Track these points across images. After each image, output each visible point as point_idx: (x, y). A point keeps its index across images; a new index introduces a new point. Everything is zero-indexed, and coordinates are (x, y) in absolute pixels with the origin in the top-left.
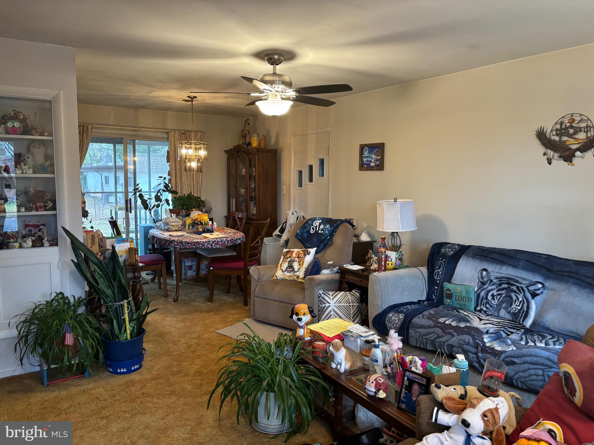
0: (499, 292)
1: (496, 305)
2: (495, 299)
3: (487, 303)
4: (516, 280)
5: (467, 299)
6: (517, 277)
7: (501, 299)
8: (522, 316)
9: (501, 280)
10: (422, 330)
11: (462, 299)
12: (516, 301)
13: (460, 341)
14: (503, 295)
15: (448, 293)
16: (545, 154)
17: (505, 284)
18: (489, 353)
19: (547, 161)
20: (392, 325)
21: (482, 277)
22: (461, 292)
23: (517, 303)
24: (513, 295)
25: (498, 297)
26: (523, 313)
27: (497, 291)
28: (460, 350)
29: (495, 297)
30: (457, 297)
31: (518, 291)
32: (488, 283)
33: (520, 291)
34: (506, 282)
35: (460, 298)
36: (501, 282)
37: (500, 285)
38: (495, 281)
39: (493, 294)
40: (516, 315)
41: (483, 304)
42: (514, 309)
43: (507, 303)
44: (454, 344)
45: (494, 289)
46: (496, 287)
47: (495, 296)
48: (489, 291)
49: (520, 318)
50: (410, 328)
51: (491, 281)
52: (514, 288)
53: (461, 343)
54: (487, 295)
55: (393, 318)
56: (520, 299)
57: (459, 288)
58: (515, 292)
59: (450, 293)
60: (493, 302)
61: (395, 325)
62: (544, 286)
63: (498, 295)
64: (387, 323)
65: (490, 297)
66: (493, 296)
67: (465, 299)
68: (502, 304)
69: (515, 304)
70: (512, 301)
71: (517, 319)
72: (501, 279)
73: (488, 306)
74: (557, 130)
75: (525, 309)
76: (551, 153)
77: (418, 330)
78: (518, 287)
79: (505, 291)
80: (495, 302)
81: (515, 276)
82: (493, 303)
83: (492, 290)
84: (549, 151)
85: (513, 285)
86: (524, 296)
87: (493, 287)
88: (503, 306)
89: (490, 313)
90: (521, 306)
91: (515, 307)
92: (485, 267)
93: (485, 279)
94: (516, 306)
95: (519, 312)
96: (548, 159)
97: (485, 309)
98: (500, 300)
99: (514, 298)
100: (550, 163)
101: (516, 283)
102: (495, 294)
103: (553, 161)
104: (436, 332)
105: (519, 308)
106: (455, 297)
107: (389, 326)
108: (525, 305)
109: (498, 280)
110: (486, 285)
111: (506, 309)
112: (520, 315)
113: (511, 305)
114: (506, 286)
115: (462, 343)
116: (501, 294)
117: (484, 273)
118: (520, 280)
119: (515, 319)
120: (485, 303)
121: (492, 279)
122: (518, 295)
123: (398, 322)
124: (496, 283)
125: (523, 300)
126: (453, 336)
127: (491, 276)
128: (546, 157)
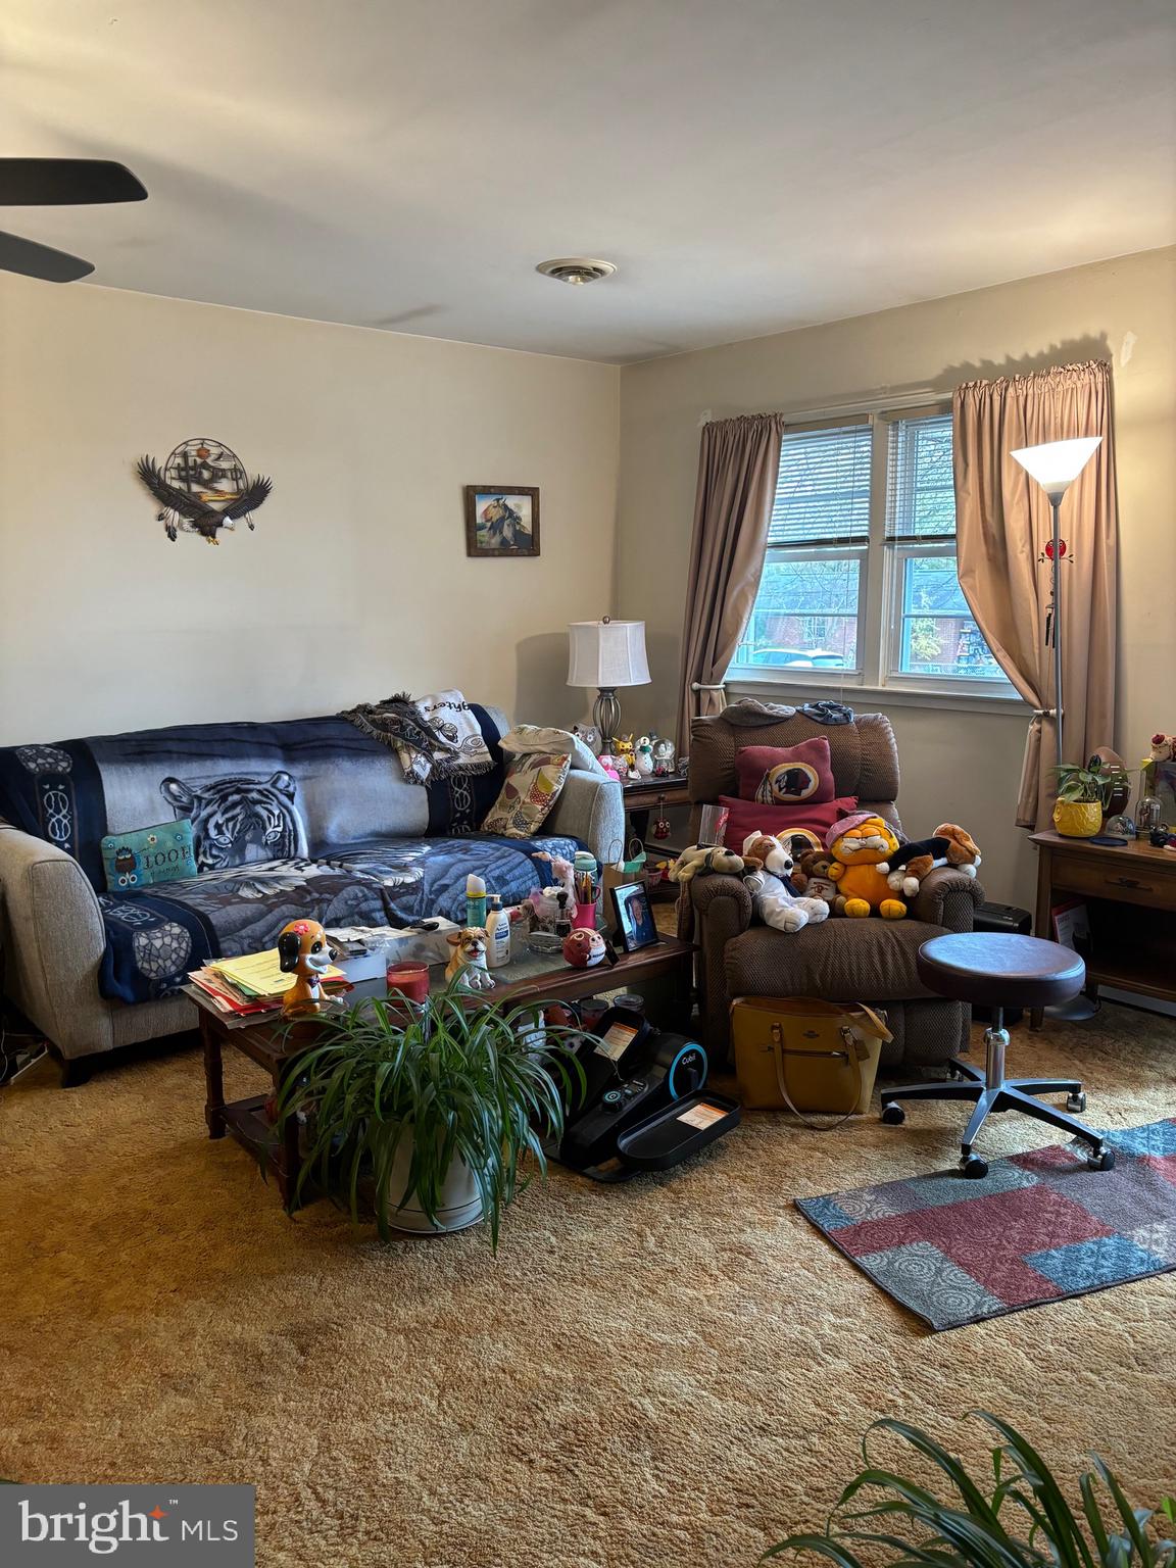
0: (227, 816)
1: (231, 842)
2: (226, 831)
3: (211, 846)
4: (246, 780)
5: (181, 853)
6: (247, 774)
7: (238, 827)
8: (290, 842)
9: (222, 790)
10: (252, 926)
11: (167, 857)
12: (269, 819)
13: (349, 902)
14: (240, 817)
15: (125, 859)
16: (161, 517)
17: (232, 794)
18: (404, 894)
19: (167, 533)
20: (165, 961)
21: (175, 798)
22: (160, 843)
23: (274, 822)
24: (259, 809)
25: (231, 825)
26: (289, 836)
27: (223, 814)
28: (356, 917)
29: (224, 828)
30: (152, 859)
31: (265, 800)
32: (195, 805)
33: (267, 797)
34: (233, 789)
35: (160, 858)
36: (221, 794)
37: (224, 799)
38: (206, 795)
39: (217, 823)
40: (279, 845)
41: (205, 853)
42: (273, 835)
43: (254, 828)
44: (339, 915)
45: (215, 813)
46: (219, 807)
47: (222, 825)
48: (206, 821)
49: (290, 845)
50: (221, 940)
51: (200, 799)
52: (255, 795)
53: (352, 905)
54: (206, 830)
55: (158, 943)
56: (276, 812)
57: (151, 836)
58: (260, 802)
59: (128, 856)
60: (222, 840)
61: (174, 956)
62: (290, 777)
63: (228, 820)
64: (146, 965)
65: (213, 833)
66: (218, 826)
67: (173, 855)
68: (244, 836)
69: (270, 824)
70: (263, 821)
71: (282, 850)
72: (219, 787)
73: (214, 852)
74: (178, 468)
75: (291, 828)
76: (174, 516)
77: (243, 933)
78: (259, 791)
79: (240, 807)
80: (227, 838)
81: (240, 774)
82: (223, 842)
83: (211, 815)
84: (172, 511)
85: (251, 791)
86: (280, 803)
87: (209, 810)
88: (247, 838)
89: (225, 864)
90: (281, 824)
91: (273, 831)
92: (167, 775)
93: (184, 799)
94: (275, 827)
95: (283, 837)
96: (168, 528)
97: (210, 861)
98: (237, 830)
99: (265, 814)
100: (173, 537)
101: (251, 786)
102: (220, 822)
103: (179, 533)
104: (287, 914)
105: (280, 829)
106: (144, 860)
107: (154, 968)
108: (288, 819)
109: (212, 791)
110: (195, 811)
111: (256, 840)
112: (287, 841)
113: (265, 829)
114: (236, 797)
115: (354, 903)
116: (233, 818)
117: (173, 787)
118: (256, 779)
119: (280, 854)
120: (208, 846)
121: (199, 793)
122: (269, 806)
123: (180, 944)
124: (212, 800)
125: (281, 811)
126: (329, 901)
127: (194, 789)
128: (162, 522)
